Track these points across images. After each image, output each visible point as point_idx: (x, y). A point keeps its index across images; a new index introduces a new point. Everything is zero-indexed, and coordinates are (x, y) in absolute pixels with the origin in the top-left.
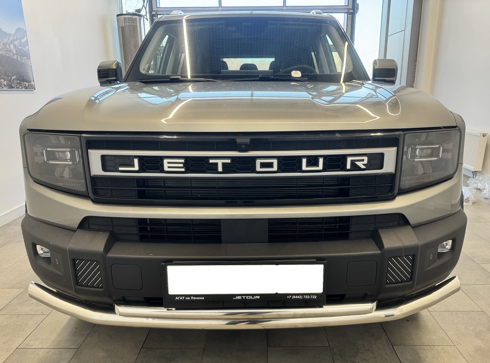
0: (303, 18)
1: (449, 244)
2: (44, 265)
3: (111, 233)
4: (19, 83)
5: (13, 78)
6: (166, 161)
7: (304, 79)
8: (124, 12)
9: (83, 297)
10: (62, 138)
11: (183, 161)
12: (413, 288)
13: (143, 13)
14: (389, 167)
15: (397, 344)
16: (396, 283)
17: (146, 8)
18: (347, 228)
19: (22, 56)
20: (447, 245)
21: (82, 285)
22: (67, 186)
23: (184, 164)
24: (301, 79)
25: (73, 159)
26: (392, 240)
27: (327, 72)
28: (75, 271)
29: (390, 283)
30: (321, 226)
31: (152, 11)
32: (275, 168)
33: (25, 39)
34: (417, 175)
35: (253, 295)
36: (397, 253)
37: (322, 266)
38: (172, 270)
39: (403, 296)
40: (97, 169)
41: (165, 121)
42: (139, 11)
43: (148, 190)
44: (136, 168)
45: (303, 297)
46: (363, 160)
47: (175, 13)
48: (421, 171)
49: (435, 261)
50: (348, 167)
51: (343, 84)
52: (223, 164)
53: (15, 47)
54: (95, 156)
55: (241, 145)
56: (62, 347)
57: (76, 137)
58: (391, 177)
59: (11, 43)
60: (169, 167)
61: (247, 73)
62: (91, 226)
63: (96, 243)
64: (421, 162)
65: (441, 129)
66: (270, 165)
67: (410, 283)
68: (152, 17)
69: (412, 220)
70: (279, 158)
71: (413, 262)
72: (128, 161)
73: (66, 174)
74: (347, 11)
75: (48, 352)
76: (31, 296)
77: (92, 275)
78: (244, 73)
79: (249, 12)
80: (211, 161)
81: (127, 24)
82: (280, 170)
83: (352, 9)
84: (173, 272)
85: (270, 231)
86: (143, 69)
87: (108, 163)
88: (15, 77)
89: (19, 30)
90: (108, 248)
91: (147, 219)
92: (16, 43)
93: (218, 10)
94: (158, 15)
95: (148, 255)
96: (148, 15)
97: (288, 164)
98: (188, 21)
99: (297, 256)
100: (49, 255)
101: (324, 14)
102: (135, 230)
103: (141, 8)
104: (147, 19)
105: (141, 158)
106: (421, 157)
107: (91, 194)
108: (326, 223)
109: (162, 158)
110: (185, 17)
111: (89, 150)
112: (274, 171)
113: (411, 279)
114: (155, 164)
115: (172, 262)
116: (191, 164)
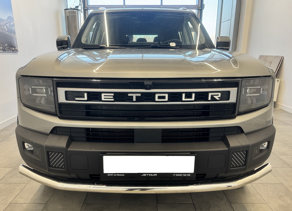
0: (176, 12)
1: (265, 145)
2: (29, 155)
3: (69, 136)
4: (9, 48)
5: (6, 45)
6: (103, 95)
7: (177, 47)
8: (69, 8)
9: (52, 174)
10: (41, 81)
11: (113, 95)
12: (246, 170)
13: (79, 8)
14: (233, 99)
15: (233, 202)
16: (236, 167)
17: (81, 5)
18: (208, 134)
19: (11, 32)
20: (264, 145)
21: (52, 167)
22: (44, 108)
23: (114, 96)
24: (176, 47)
25: (47, 93)
26: (235, 142)
27: (188, 43)
28: (49, 159)
29: (233, 167)
30: (192, 133)
31: (85, 7)
32: (167, 99)
33: (13, 22)
34: (247, 104)
35: (153, 174)
36: (237, 149)
37: (194, 157)
38: (106, 158)
39: (240, 175)
40: (62, 99)
41: (95, 71)
42: (77, 7)
43: (91, 111)
44: (86, 99)
45: (182, 175)
46: (218, 95)
47: (101, 8)
48: (249, 102)
49: (259, 154)
50: (209, 99)
51: (197, 50)
52: (136, 97)
53: (7, 27)
54: (61, 91)
55: (147, 85)
56: (37, 203)
57: (50, 81)
58: (234, 105)
59: (5, 25)
60: (104, 98)
61: (141, 43)
62: (58, 132)
63: (61, 142)
64: (250, 96)
65: (261, 77)
66: (164, 97)
67: (245, 167)
68: (85, 10)
69: (245, 130)
70: (169, 94)
71: (247, 154)
72: (81, 94)
73: (43, 101)
74: (197, 8)
75: (29, 206)
76: (20, 173)
77: (58, 161)
78: (139, 43)
79: (141, 8)
80: (129, 95)
81: (70, 14)
82: (169, 100)
83: (201, 7)
84: (107, 159)
85: (162, 136)
86: (83, 40)
87: (69, 96)
88: (7, 45)
89: (9, 17)
90: (68, 145)
91: (90, 128)
92: (8, 25)
93: (123, 7)
94: (88, 9)
95: (92, 150)
96: (82, 10)
97: (174, 97)
98: (107, 13)
99: (179, 151)
100: (32, 149)
101: (187, 10)
102: (84, 135)
103: (78, 5)
104: (82, 12)
105: (88, 93)
106: (250, 93)
107: (58, 114)
108: (196, 132)
109: (101, 93)
110: (105, 11)
111: (58, 88)
112: (166, 101)
113: (245, 165)
114: (97, 96)
115: (106, 154)
116: (118, 97)
